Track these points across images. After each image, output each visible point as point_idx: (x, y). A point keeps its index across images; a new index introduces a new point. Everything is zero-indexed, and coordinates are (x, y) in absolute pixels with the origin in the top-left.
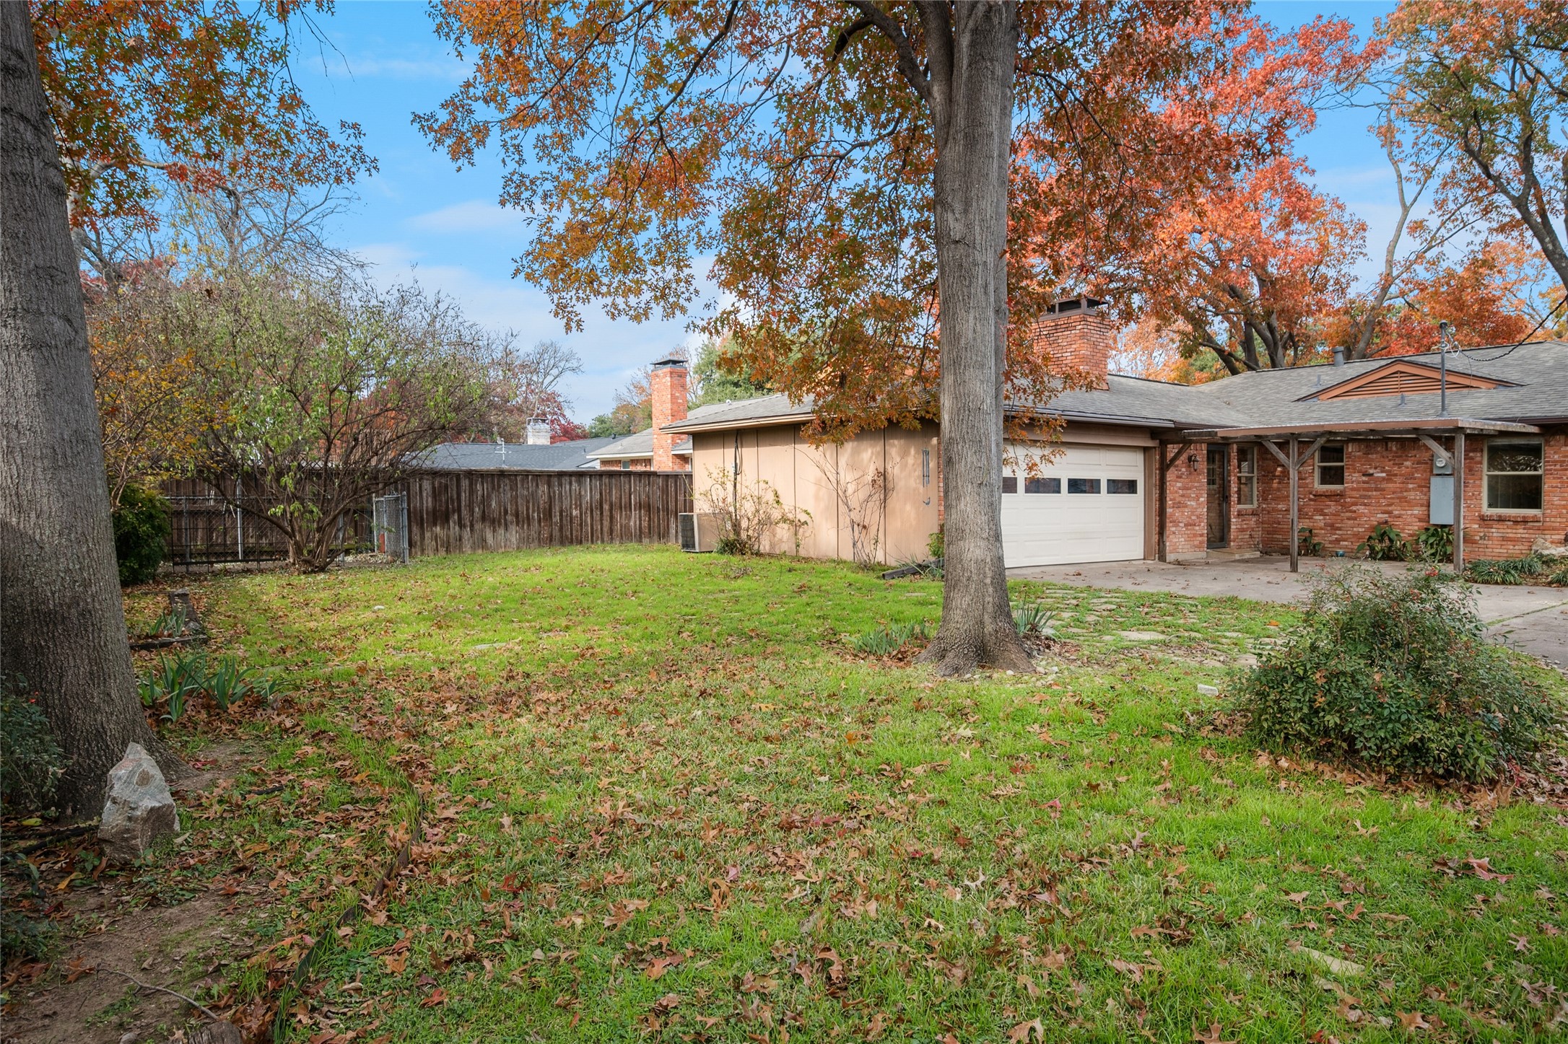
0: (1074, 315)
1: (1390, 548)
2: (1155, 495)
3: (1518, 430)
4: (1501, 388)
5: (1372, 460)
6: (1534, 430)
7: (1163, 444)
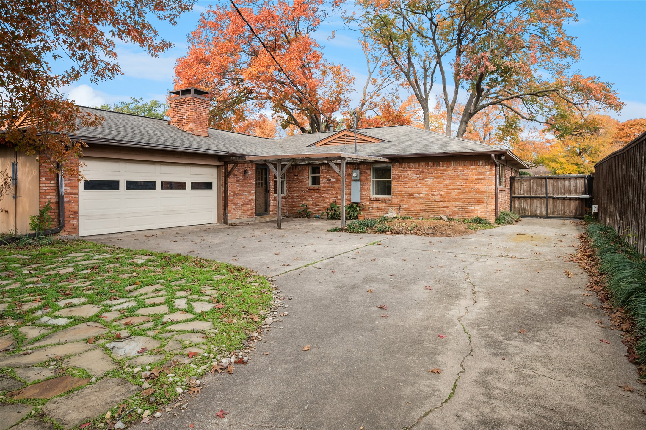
0: (188, 97)
1: (334, 214)
2: (222, 190)
3: (380, 160)
4: (382, 143)
5: (330, 173)
6: (387, 160)
7: (226, 164)
